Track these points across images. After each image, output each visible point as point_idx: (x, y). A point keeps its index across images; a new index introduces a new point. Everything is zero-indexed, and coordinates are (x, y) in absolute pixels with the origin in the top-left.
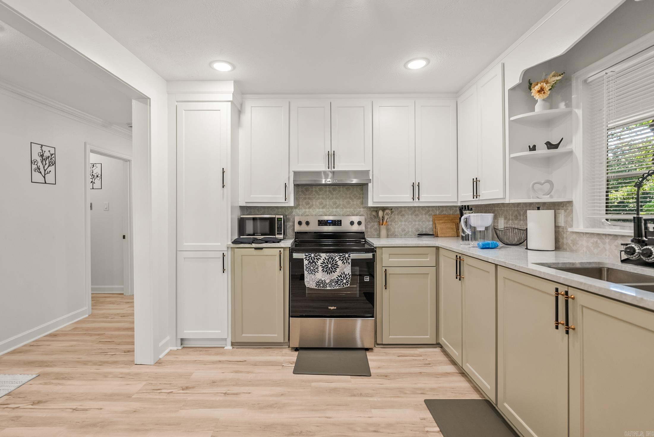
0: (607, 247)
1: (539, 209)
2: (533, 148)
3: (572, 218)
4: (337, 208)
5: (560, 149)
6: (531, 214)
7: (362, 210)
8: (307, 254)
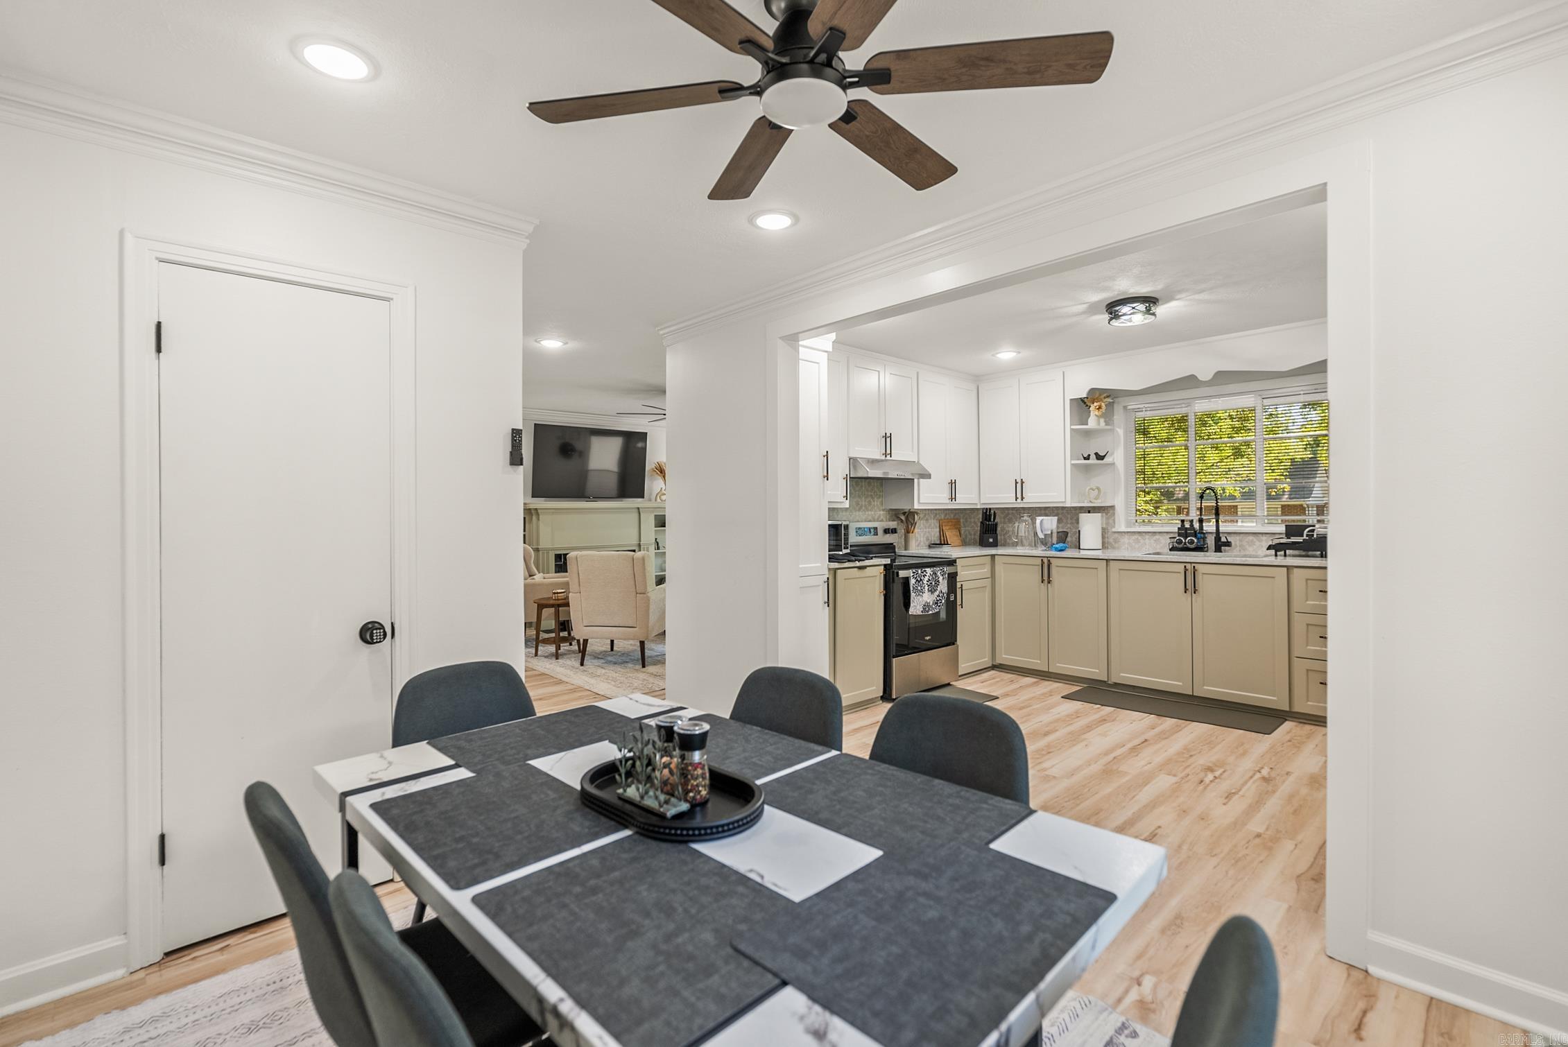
0: (1147, 541)
1: (1089, 512)
2: (1088, 458)
3: (1114, 520)
4: (859, 510)
5: (1106, 460)
6: (1084, 517)
7: (882, 512)
8: (914, 571)
